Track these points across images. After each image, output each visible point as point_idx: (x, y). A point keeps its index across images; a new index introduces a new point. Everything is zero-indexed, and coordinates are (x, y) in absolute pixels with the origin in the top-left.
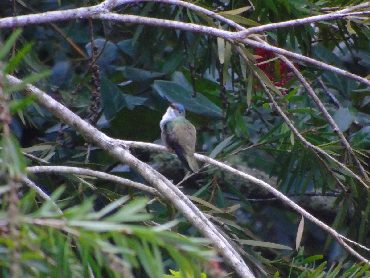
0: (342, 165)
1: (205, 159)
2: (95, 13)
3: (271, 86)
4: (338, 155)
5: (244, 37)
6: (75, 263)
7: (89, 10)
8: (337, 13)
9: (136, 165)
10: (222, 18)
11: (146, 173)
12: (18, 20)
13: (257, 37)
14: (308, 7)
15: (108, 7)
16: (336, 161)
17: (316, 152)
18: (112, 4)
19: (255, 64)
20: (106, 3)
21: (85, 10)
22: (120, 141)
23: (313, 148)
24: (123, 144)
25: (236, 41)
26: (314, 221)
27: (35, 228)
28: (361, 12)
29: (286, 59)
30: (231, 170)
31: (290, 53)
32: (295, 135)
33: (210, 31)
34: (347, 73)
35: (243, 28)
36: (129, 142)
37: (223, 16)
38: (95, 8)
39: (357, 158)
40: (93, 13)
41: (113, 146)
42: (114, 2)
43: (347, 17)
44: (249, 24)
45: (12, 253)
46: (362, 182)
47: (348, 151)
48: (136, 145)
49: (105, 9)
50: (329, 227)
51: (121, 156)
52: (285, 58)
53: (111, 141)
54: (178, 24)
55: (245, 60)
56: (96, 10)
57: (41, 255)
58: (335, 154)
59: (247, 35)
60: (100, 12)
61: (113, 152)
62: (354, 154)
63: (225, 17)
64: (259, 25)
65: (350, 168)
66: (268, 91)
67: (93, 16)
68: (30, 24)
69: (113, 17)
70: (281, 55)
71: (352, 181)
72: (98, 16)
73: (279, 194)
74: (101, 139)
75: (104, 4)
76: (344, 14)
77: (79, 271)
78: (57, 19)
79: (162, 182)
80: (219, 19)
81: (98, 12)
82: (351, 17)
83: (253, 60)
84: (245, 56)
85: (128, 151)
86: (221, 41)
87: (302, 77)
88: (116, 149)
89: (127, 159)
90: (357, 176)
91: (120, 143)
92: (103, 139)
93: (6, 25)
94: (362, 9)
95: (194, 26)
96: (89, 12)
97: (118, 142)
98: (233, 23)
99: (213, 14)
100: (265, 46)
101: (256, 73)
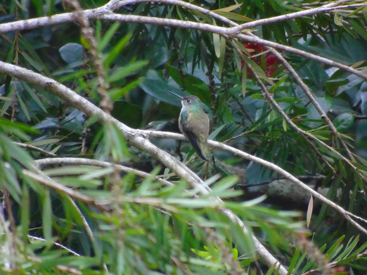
0: (331, 148)
1: (219, 145)
2: (99, 14)
3: (264, 77)
4: (327, 139)
5: (238, 32)
6: (173, 238)
7: (94, 12)
8: (323, 7)
9: (156, 153)
10: (216, 15)
11: (165, 160)
12: (29, 23)
13: (249, 32)
14: (289, 4)
15: (111, 9)
16: (325, 145)
17: (306, 137)
18: (115, 6)
19: (249, 57)
20: (109, 5)
21: (90, 12)
22: (139, 131)
23: (303, 133)
24: (142, 134)
25: (230, 36)
26: (322, 199)
27: (135, 206)
28: (347, 6)
29: (276, 52)
30: (244, 155)
31: (281, 46)
32: (287, 121)
33: (206, 28)
34: (334, 63)
35: (235, 24)
36: (148, 131)
37: (217, 13)
38: (100, 10)
39: (343, 142)
40: (98, 14)
41: (133, 136)
42: (117, 4)
43: (333, 11)
44: (242, 20)
45: (117, 230)
46: (350, 163)
47: (335, 135)
48: (155, 134)
49: (109, 11)
50: (336, 205)
51: (141, 144)
52: (275, 50)
53: (132, 131)
54: (177, 22)
55: (239, 54)
56: (101, 11)
57: (141, 231)
58: (324, 138)
59: (241, 30)
60: (104, 13)
61: (134, 141)
62: (340, 138)
63: (219, 14)
64: (252, 21)
65: (337, 150)
66: (260, 82)
67: (98, 17)
68: (39, 26)
69: (116, 17)
70: (272, 48)
71: (341, 163)
72: (102, 17)
73: (289, 176)
74: (122, 129)
75: (108, 6)
76: (330, 8)
77: (178, 245)
78: (65, 21)
79: (181, 168)
80: (213, 17)
81: (102, 13)
82: (337, 10)
83: (246, 53)
84: (239, 50)
85: (148, 140)
86: (216, 37)
87: (291, 68)
88: (136, 138)
89: (148, 148)
90: (345, 158)
91: (140, 133)
92: (124, 129)
93: (18, 28)
94: (346, 3)
95: (192, 24)
96: (94, 13)
97: (138, 131)
98: (226, 20)
99: (208, 12)
100: (257, 40)
101: (250, 65)
